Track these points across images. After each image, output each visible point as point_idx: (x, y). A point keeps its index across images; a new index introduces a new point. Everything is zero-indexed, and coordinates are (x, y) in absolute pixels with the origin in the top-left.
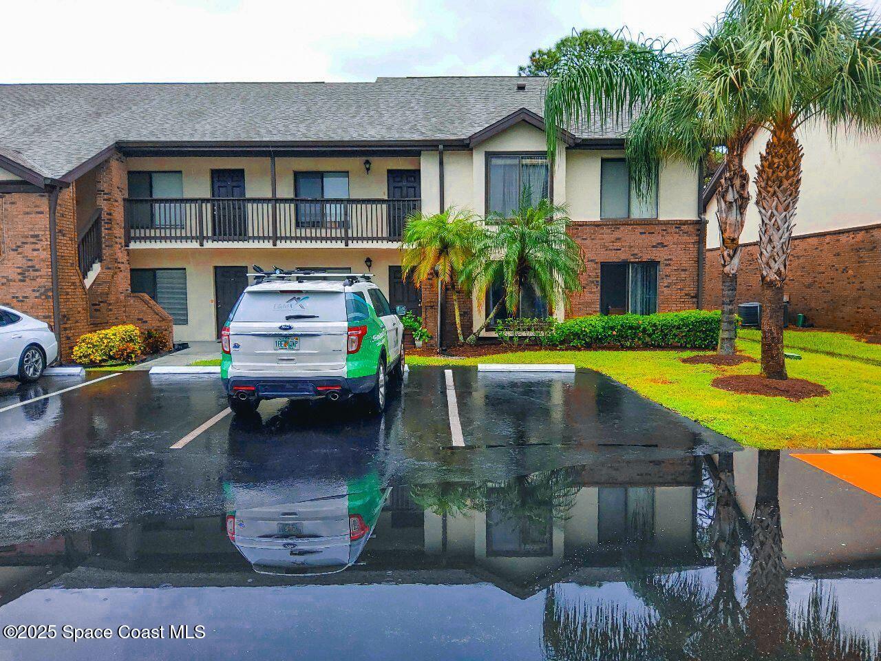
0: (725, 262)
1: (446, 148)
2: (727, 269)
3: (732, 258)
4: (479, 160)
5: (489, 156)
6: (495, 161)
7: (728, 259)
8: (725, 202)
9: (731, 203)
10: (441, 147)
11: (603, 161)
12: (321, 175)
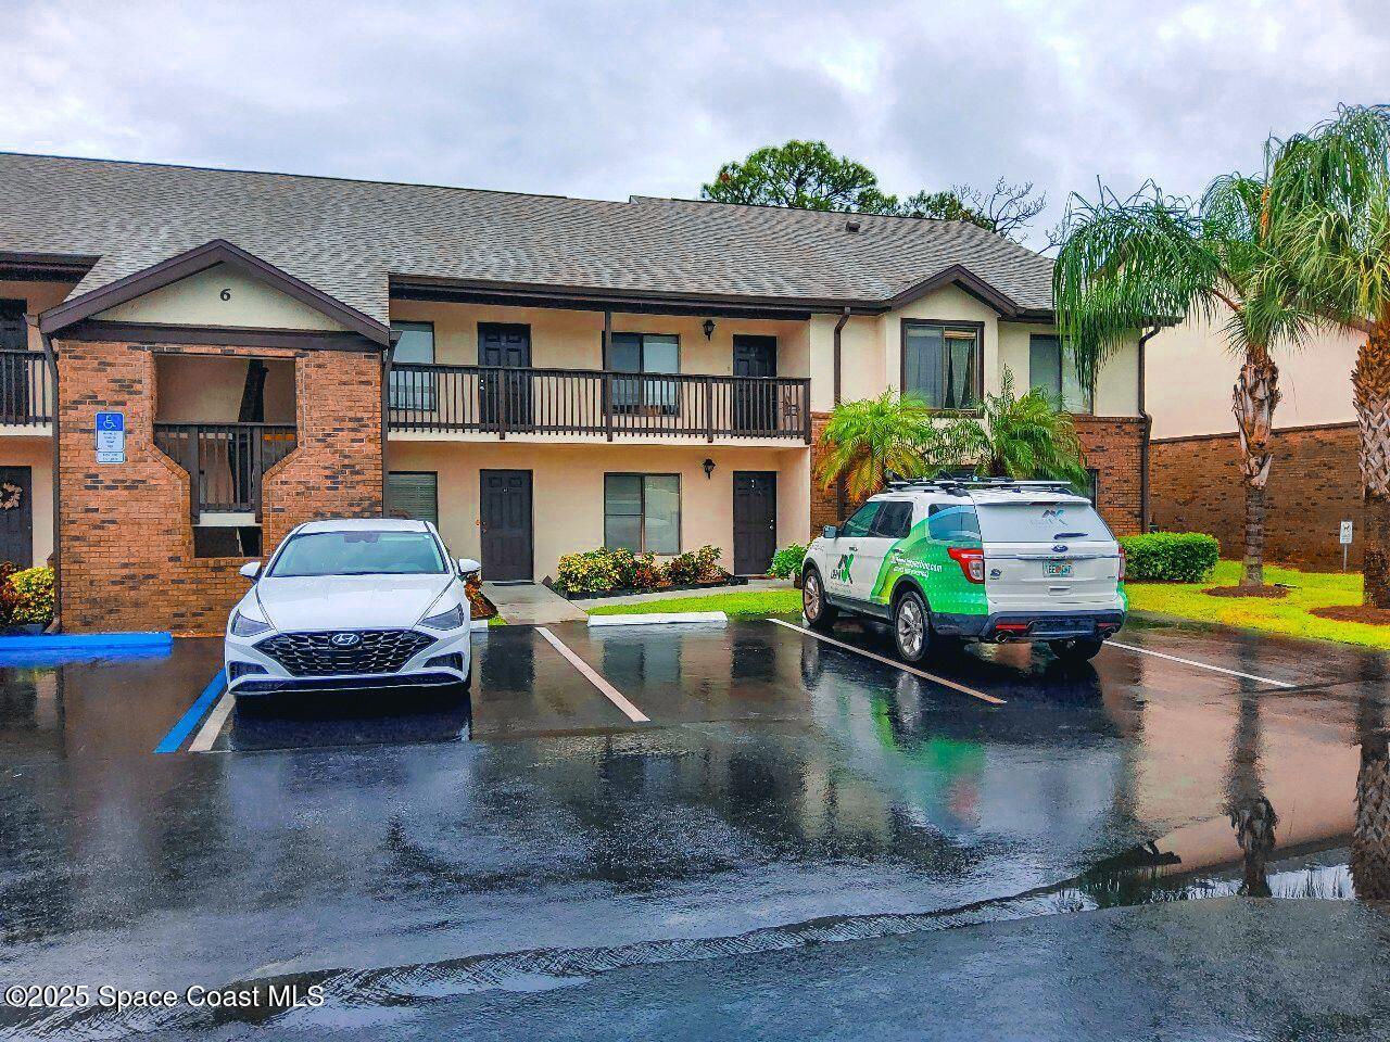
0: (1251, 472)
1: (854, 312)
2: (1255, 481)
3: (1261, 467)
4: (891, 329)
5: (907, 324)
6: (912, 333)
7: (1257, 468)
8: (1254, 399)
9: (1262, 401)
10: (847, 310)
11: (1033, 337)
12: (638, 339)
